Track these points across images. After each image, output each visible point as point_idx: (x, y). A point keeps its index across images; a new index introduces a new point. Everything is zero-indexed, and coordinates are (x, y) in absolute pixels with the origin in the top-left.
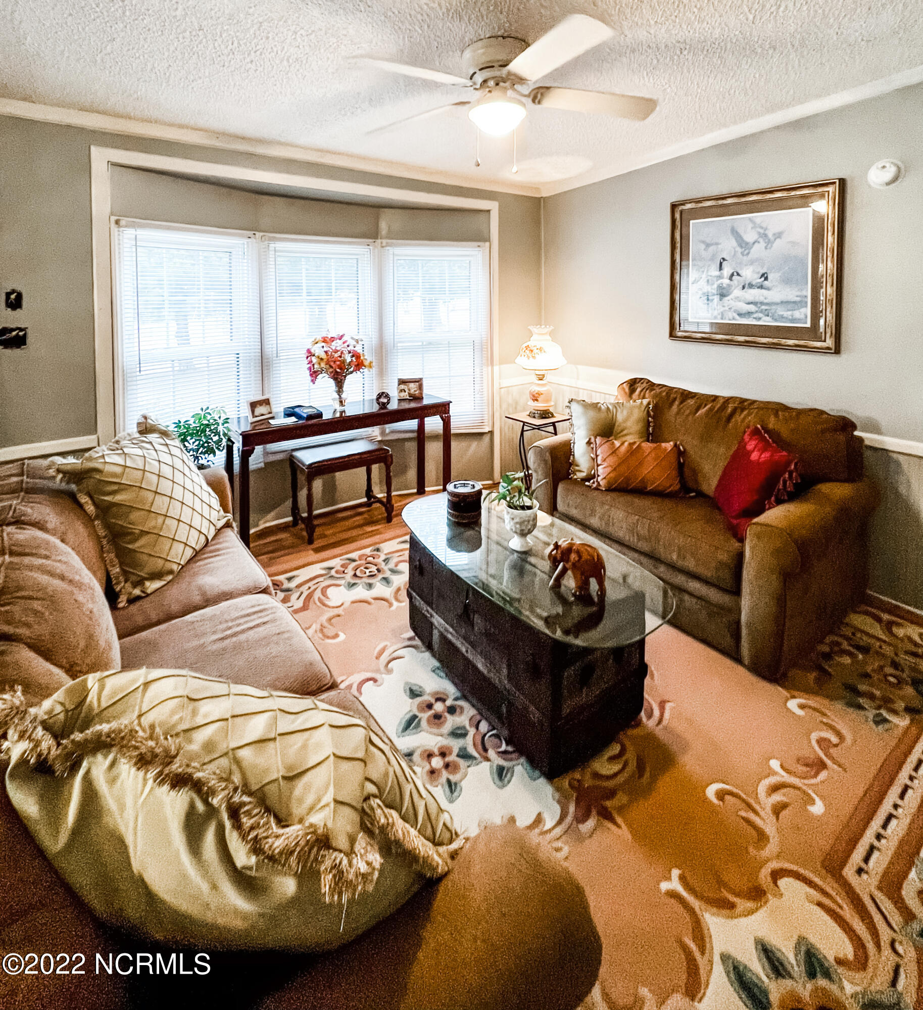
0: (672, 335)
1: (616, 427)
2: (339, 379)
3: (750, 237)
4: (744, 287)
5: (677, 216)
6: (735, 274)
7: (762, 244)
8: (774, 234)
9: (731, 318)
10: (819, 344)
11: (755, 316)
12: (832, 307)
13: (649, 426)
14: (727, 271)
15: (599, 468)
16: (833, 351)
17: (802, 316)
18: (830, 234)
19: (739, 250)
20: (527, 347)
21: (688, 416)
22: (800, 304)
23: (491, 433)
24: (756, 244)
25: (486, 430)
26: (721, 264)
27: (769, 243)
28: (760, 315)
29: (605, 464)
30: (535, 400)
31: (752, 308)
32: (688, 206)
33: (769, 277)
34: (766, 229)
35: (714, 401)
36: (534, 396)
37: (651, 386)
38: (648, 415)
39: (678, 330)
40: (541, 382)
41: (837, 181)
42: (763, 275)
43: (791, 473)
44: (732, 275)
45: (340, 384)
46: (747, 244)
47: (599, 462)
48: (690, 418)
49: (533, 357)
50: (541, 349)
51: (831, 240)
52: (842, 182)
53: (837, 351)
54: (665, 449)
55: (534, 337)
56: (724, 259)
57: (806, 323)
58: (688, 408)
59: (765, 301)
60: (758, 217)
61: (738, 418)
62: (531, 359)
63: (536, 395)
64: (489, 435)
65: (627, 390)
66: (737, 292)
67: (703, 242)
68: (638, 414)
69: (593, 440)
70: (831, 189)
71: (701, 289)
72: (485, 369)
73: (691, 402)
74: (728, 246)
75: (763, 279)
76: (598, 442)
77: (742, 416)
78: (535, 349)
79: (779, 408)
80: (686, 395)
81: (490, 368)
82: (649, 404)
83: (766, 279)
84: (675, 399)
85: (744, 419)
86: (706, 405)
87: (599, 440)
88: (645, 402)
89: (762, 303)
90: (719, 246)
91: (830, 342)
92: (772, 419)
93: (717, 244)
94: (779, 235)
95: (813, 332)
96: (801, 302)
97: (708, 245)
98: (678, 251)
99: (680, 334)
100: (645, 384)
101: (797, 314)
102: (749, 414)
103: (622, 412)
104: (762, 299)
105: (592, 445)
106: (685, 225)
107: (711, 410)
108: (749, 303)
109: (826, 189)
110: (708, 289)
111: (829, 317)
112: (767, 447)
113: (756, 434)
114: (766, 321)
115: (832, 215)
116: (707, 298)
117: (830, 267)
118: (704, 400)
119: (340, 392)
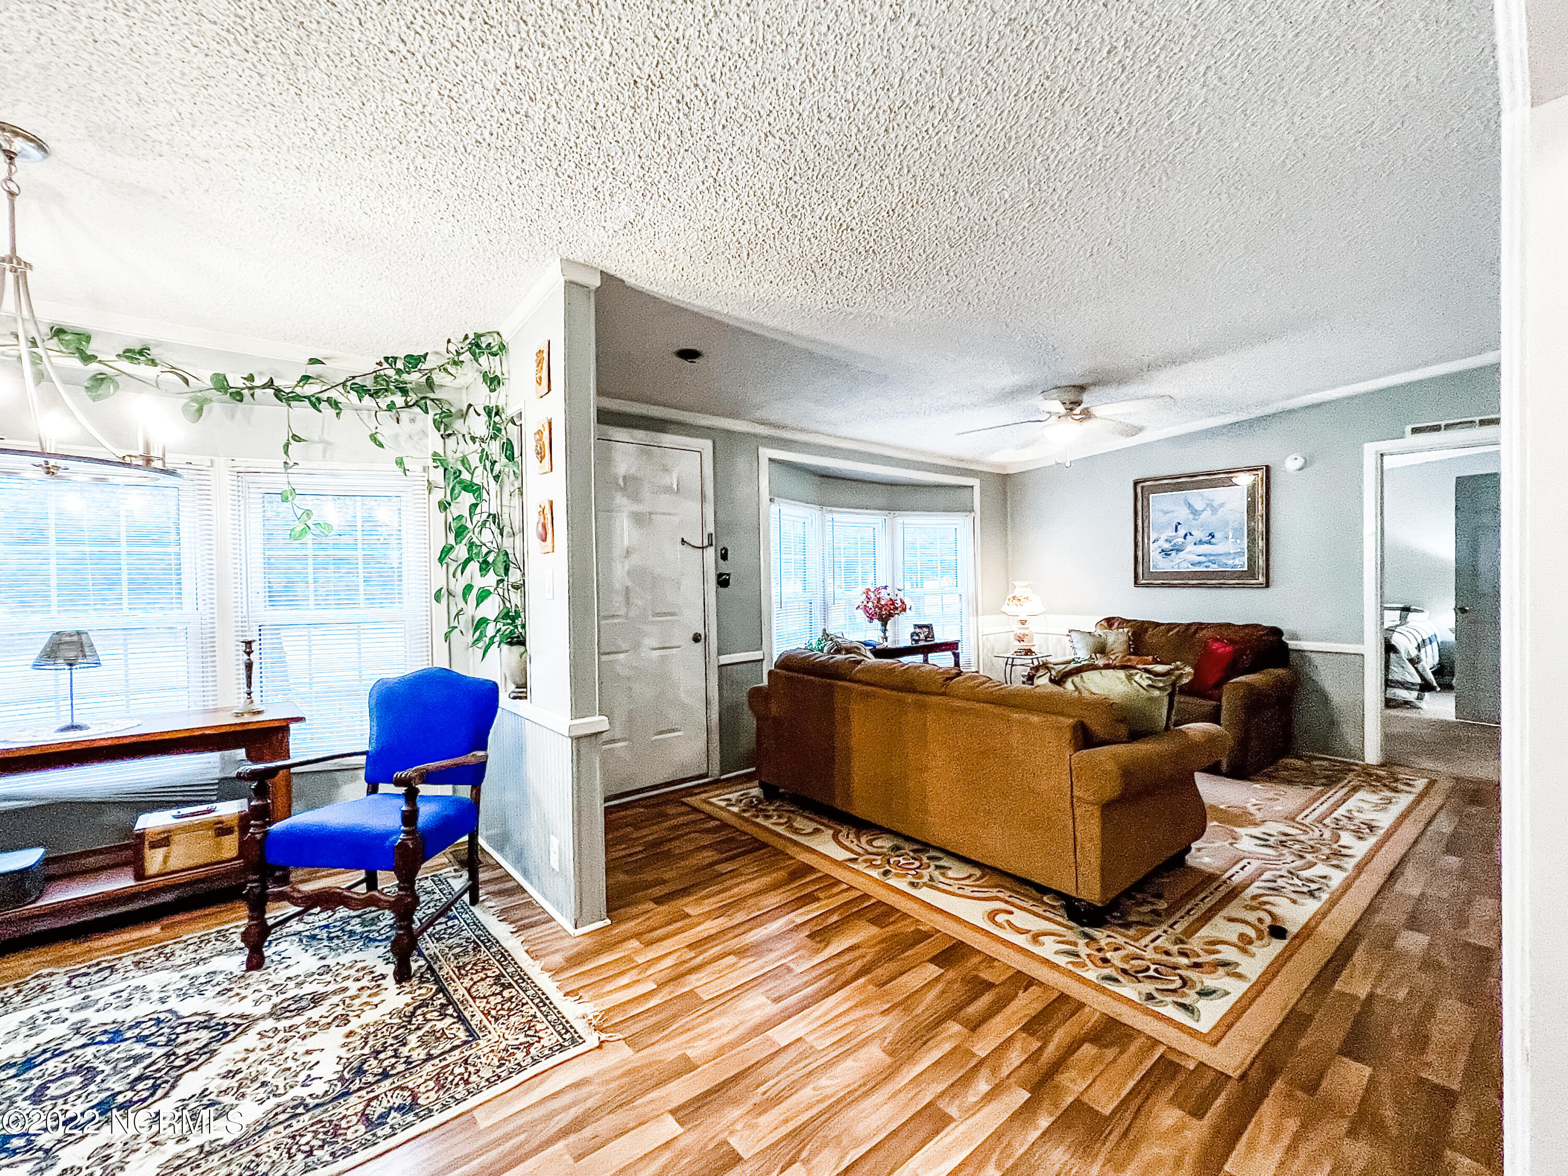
0: (1136, 583)
1: (1108, 647)
2: (884, 622)
3: (1199, 506)
4: (1195, 544)
5: (1139, 490)
6: (1188, 534)
7: (1210, 511)
8: (1218, 505)
9: (1186, 567)
10: (1253, 582)
11: (1205, 564)
12: (1262, 555)
13: (1130, 647)
14: (1182, 532)
16: (1264, 586)
17: (1241, 563)
18: (1260, 504)
19: (1190, 515)
20: (1014, 597)
21: (1161, 637)
22: (1239, 554)
24: (1205, 511)
26: (1177, 526)
27: (1214, 511)
28: (1209, 564)
30: (1021, 640)
31: (1202, 559)
32: (1149, 483)
33: (1215, 536)
34: (1212, 501)
36: (1019, 637)
37: (1126, 621)
38: (1130, 639)
39: (1141, 579)
40: (1024, 626)
41: (1264, 467)
42: (1211, 534)
43: (1248, 656)
44: (1186, 535)
45: (885, 624)
46: (1197, 511)
48: (1163, 638)
50: (1027, 598)
51: (1261, 509)
52: (1268, 467)
53: (1267, 585)
55: (1017, 589)
56: (1179, 523)
57: (1244, 568)
58: (1160, 633)
59: (1213, 553)
60: (1206, 492)
61: (1200, 634)
62: (1020, 606)
63: (1022, 637)
65: (1106, 625)
66: (1190, 548)
67: (1161, 511)
68: (1123, 638)
70: (1259, 473)
71: (1160, 547)
72: (971, 618)
73: (1162, 628)
74: (1182, 514)
75: (1210, 537)
77: (1204, 632)
78: (1021, 598)
79: (1229, 625)
80: (1158, 625)
81: (975, 617)
82: (1129, 632)
83: (1213, 537)
84: (1148, 627)
85: (1205, 634)
86: (1174, 629)
87: (1098, 655)
88: (1126, 631)
89: (1210, 555)
90: (1175, 513)
91: (1262, 579)
93: (1173, 512)
94: (1221, 505)
95: (1250, 573)
96: (1241, 552)
97: (1165, 513)
98: (1140, 518)
99: (1142, 582)
100: (1120, 620)
101: (1237, 562)
102: (1209, 631)
103: (1111, 637)
104: (1210, 552)
106: (1145, 499)
107: (1178, 631)
108: (1200, 556)
109: (1256, 473)
110: (1167, 546)
111: (1261, 562)
112: (1226, 645)
113: (1217, 640)
114: (1214, 568)
115: (1261, 491)
116: (1166, 553)
117: (1261, 527)
118: (1171, 626)
119: (885, 631)
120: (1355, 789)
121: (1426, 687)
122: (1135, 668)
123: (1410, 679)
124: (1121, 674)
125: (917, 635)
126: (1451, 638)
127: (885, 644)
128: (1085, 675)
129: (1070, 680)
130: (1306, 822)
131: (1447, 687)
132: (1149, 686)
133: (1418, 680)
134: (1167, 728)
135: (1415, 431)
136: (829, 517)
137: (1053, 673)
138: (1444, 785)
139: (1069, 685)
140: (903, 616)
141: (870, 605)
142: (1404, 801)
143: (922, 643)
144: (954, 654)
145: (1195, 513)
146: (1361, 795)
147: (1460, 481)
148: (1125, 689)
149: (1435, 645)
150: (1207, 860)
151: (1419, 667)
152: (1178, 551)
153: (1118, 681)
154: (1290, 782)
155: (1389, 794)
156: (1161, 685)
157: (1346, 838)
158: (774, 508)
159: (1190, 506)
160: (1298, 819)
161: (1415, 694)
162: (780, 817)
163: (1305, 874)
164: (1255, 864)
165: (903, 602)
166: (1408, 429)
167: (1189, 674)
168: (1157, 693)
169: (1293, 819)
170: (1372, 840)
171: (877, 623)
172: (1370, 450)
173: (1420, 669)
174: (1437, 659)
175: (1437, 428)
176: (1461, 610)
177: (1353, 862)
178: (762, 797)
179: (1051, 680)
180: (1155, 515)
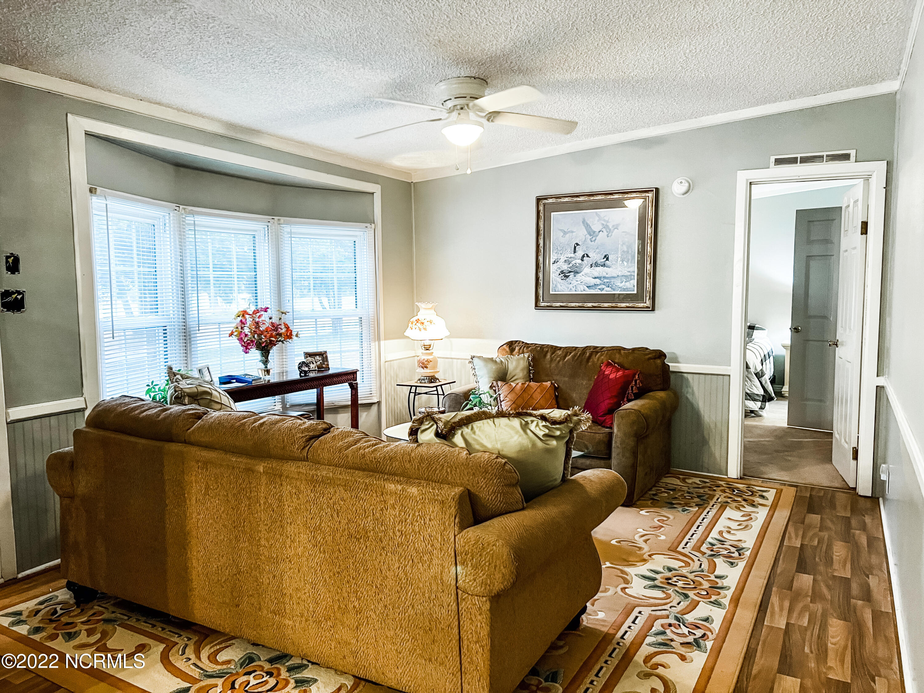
0: (536, 306)
1: (508, 375)
2: (265, 350)
3: (596, 228)
4: (591, 266)
5: (541, 208)
6: (585, 255)
7: (605, 233)
8: (613, 226)
9: (582, 289)
10: (641, 305)
11: (599, 287)
12: (650, 278)
13: (530, 373)
14: (580, 253)
15: (502, 403)
16: (651, 309)
17: (632, 286)
18: (649, 226)
19: (588, 236)
20: (417, 321)
21: (559, 362)
22: (628, 278)
23: (379, 403)
24: (601, 232)
25: (375, 400)
26: (575, 247)
27: (609, 232)
28: (603, 286)
29: (508, 399)
30: (425, 367)
31: (598, 281)
32: (550, 201)
33: (609, 258)
34: (608, 222)
35: (575, 350)
36: (423, 363)
37: (527, 345)
38: (530, 365)
39: (541, 301)
40: (427, 351)
41: (654, 189)
42: (605, 256)
43: (636, 381)
44: (583, 256)
45: (266, 353)
46: (594, 232)
47: (502, 399)
48: (561, 363)
49: (425, 329)
50: (429, 322)
51: (650, 231)
52: (657, 190)
53: (653, 310)
54: (547, 386)
55: (421, 312)
56: (577, 244)
57: (634, 291)
58: (557, 357)
59: (607, 276)
60: (603, 212)
61: (595, 358)
62: (423, 330)
63: (426, 363)
64: (376, 405)
65: (508, 349)
66: (587, 270)
67: (561, 230)
68: (523, 364)
69: (495, 384)
70: (650, 195)
71: (559, 268)
72: (373, 344)
73: (559, 352)
74: (580, 234)
75: (605, 259)
76: (500, 385)
77: (597, 356)
78: (425, 322)
79: (619, 349)
80: (555, 349)
81: (377, 343)
82: (529, 357)
83: (607, 259)
84: (547, 352)
85: (598, 358)
86: (570, 353)
87: (500, 383)
88: (526, 355)
89: (605, 277)
90: (574, 234)
91: (648, 303)
92: (617, 356)
93: (572, 232)
94: (616, 227)
95: (638, 297)
96: (631, 275)
97: (565, 233)
98: (542, 237)
99: (543, 304)
100: (521, 344)
101: (628, 285)
102: (602, 355)
103: (512, 363)
104: (605, 274)
105: (494, 388)
106: (547, 217)
107: (575, 356)
108: (595, 278)
109: (647, 195)
110: (565, 267)
111: (648, 285)
112: (618, 370)
113: (608, 364)
114: (607, 291)
115: (650, 213)
116: (565, 275)
117: (649, 249)
118: (568, 350)
119: (266, 362)
120: (723, 507)
121: (767, 398)
122: (531, 415)
123: (756, 392)
124: (516, 422)
125: (307, 365)
126: (786, 354)
127: (267, 378)
128: (477, 425)
129: (459, 432)
130: (685, 551)
131: (780, 395)
132: (545, 435)
133: (761, 392)
134: (564, 479)
135: (779, 162)
136: (190, 219)
137: (441, 424)
138: (789, 494)
139: (458, 439)
140: (289, 344)
141: (246, 330)
142: (762, 514)
143: (312, 375)
144: (351, 385)
145: (592, 234)
146: (729, 512)
147: (800, 214)
148: (520, 439)
149: (772, 358)
150: (601, 615)
151: (763, 379)
152: (576, 273)
153: (512, 432)
154: (671, 505)
155: (749, 509)
156: (558, 433)
157: (722, 567)
158: (96, 202)
159: (587, 226)
160: (680, 549)
161: (759, 404)
162: (90, 633)
163: (690, 618)
164: (646, 611)
165: (287, 328)
166: (773, 159)
167: (588, 419)
168: (554, 443)
169: (675, 551)
170: (742, 565)
171: (255, 354)
172: (743, 177)
173: (764, 383)
174: (773, 370)
175: (793, 161)
176: (795, 330)
177: (729, 593)
178: (72, 601)
179: (437, 435)
180: (556, 235)
